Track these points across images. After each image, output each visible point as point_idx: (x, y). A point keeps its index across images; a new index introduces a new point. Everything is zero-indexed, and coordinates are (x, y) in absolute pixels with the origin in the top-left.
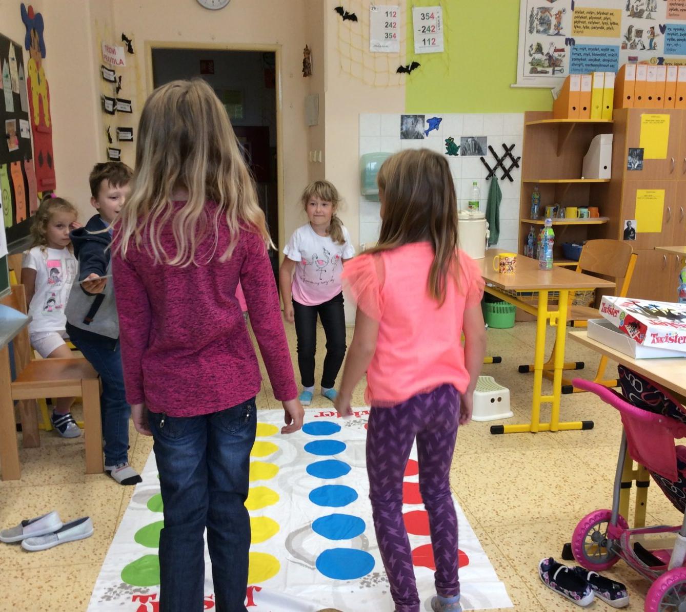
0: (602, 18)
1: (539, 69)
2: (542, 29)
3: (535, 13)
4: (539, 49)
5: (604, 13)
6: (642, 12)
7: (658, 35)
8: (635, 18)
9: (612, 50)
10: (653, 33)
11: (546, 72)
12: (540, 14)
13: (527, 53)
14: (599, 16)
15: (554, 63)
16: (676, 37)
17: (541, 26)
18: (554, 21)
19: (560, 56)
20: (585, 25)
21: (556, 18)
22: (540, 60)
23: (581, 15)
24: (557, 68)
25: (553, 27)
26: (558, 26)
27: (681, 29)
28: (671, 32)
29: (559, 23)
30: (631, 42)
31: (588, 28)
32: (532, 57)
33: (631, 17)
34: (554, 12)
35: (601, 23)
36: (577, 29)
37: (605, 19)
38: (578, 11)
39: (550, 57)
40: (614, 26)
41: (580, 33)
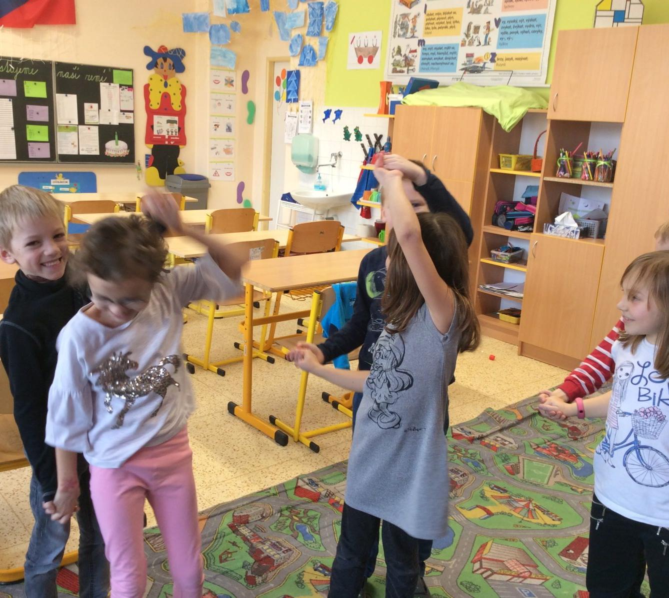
0: (447, 18)
1: (398, 69)
2: (401, 33)
3: (398, 20)
4: (399, 52)
5: (448, 13)
6: (481, 7)
7: (493, 29)
8: (474, 15)
9: (453, 48)
10: (488, 28)
11: (403, 72)
12: (401, 20)
13: (391, 55)
14: (444, 16)
15: (408, 62)
16: (508, 30)
17: (402, 30)
18: (411, 25)
19: (413, 56)
20: (433, 26)
21: (413, 22)
22: (399, 61)
23: (431, 17)
24: (410, 68)
25: (410, 30)
26: (413, 30)
27: (514, 21)
28: (505, 25)
29: (414, 27)
30: (470, 38)
31: (436, 28)
32: (394, 59)
33: (470, 14)
34: (411, 17)
35: (445, 22)
36: (428, 31)
37: (449, 18)
38: (429, 13)
39: (406, 58)
40: (456, 24)
41: (430, 34)
